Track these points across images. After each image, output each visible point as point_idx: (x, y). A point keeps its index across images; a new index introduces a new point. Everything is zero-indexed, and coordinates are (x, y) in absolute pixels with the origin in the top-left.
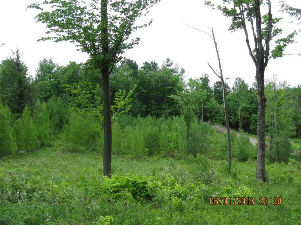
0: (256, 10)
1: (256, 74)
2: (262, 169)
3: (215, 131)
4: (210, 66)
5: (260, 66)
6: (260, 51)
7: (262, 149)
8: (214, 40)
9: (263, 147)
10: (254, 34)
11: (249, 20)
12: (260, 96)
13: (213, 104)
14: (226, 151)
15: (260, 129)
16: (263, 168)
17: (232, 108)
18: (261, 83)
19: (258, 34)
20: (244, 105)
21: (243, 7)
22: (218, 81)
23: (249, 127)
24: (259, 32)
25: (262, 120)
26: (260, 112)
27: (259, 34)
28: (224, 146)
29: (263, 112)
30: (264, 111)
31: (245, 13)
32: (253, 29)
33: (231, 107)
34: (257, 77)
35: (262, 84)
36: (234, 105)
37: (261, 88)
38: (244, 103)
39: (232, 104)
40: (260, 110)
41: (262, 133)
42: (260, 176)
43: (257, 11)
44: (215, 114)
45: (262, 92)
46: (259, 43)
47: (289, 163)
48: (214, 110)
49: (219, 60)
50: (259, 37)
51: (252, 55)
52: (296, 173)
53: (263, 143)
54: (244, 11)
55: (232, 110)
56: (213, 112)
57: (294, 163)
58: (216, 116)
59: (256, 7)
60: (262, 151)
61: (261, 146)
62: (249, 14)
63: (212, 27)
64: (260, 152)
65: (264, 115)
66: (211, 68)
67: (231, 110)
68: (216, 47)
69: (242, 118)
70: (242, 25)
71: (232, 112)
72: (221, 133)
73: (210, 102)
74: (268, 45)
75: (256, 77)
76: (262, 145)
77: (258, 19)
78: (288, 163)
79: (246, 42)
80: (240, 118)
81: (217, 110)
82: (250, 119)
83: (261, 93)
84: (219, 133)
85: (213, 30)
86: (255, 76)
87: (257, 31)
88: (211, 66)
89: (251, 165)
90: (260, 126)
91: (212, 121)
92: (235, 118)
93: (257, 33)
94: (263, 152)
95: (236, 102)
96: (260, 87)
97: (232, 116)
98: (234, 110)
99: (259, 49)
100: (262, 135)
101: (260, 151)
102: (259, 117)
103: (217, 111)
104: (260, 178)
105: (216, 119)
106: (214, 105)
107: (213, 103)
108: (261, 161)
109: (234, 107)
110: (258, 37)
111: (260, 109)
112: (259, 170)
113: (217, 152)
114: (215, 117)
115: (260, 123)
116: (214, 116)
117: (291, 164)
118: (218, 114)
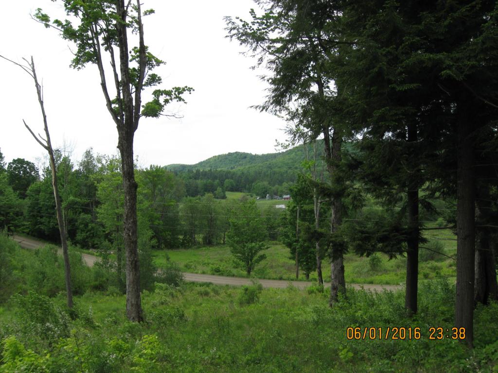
0: (120, 35)
1: (119, 143)
2: (137, 304)
3: (17, 247)
4: (27, 126)
5: (126, 130)
6: (128, 103)
7: (134, 270)
8: (35, 77)
9: (136, 265)
10: (116, 75)
11: (106, 49)
12: (128, 180)
13: (10, 198)
14: (43, 280)
15: (129, 235)
16: (137, 302)
17: (43, 205)
18: (128, 157)
19: (123, 75)
20: (71, 198)
21: (98, 26)
22: (16, 159)
23: (76, 236)
24: (125, 71)
25: (132, 220)
26: (128, 207)
27: (125, 74)
28: (38, 273)
29: (133, 207)
30: (135, 204)
31: (101, 38)
32: (114, 65)
33: (42, 203)
34: (121, 147)
35: (129, 159)
36: (48, 199)
37: (129, 165)
38: (71, 195)
39: (43, 197)
40: (128, 204)
41: (132, 242)
42: (133, 315)
43: (122, 36)
44: (15, 216)
45: (131, 173)
46: (125, 89)
47: (157, 291)
48: (12, 209)
49: (45, 117)
50: (125, 80)
51: (111, 110)
52: (171, 305)
53: (135, 259)
54: (100, 34)
55: (44, 209)
56: (11, 214)
57: (164, 288)
58: (17, 219)
59: (120, 30)
60: (134, 274)
61: (131, 264)
62: (107, 40)
63: (32, 57)
64: (131, 275)
65: (134, 211)
66: (30, 130)
67: (41, 208)
68: (39, 93)
69: (67, 220)
70: (96, 58)
71: (44, 213)
72: (27, 250)
73: (4, 195)
74: (138, 95)
75: (118, 147)
76: (134, 262)
77: (124, 50)
78: (155, 291)
79: (101, 86)
80: (65, 221)
81: (18, 209)
82: (76, 223)
83: (129, 174)
84: (23, 251)
85: (32, 61)
86: (117, 145)
87: (121, 69)
88: (29, 127)
89: (92, 301)
90: (130, 231)
91: (9, 230)
92: (49, 222)
93: (121, 73)
94: (136, 274)
95: (50, 194)
96: (127, 165)
97: (44, 218)
98: (46, 208)
99: (125, 99)
100: (133, 246)
101: (131, 273)
102: (127, 216)
103: (18, 212)
104: (133, 318)
105: (16, 226)
106: (11, 200)
107: (11, 196)
108: (134, 289)
109: (48, 202)
110: (122, 79)
111: (128, 201)
112: (132, 306)
113: (25, 284)
114: (15, 221)
115: (130, 225)
116: (14, 219)
117: (160, 292)
118: (20, 217)
